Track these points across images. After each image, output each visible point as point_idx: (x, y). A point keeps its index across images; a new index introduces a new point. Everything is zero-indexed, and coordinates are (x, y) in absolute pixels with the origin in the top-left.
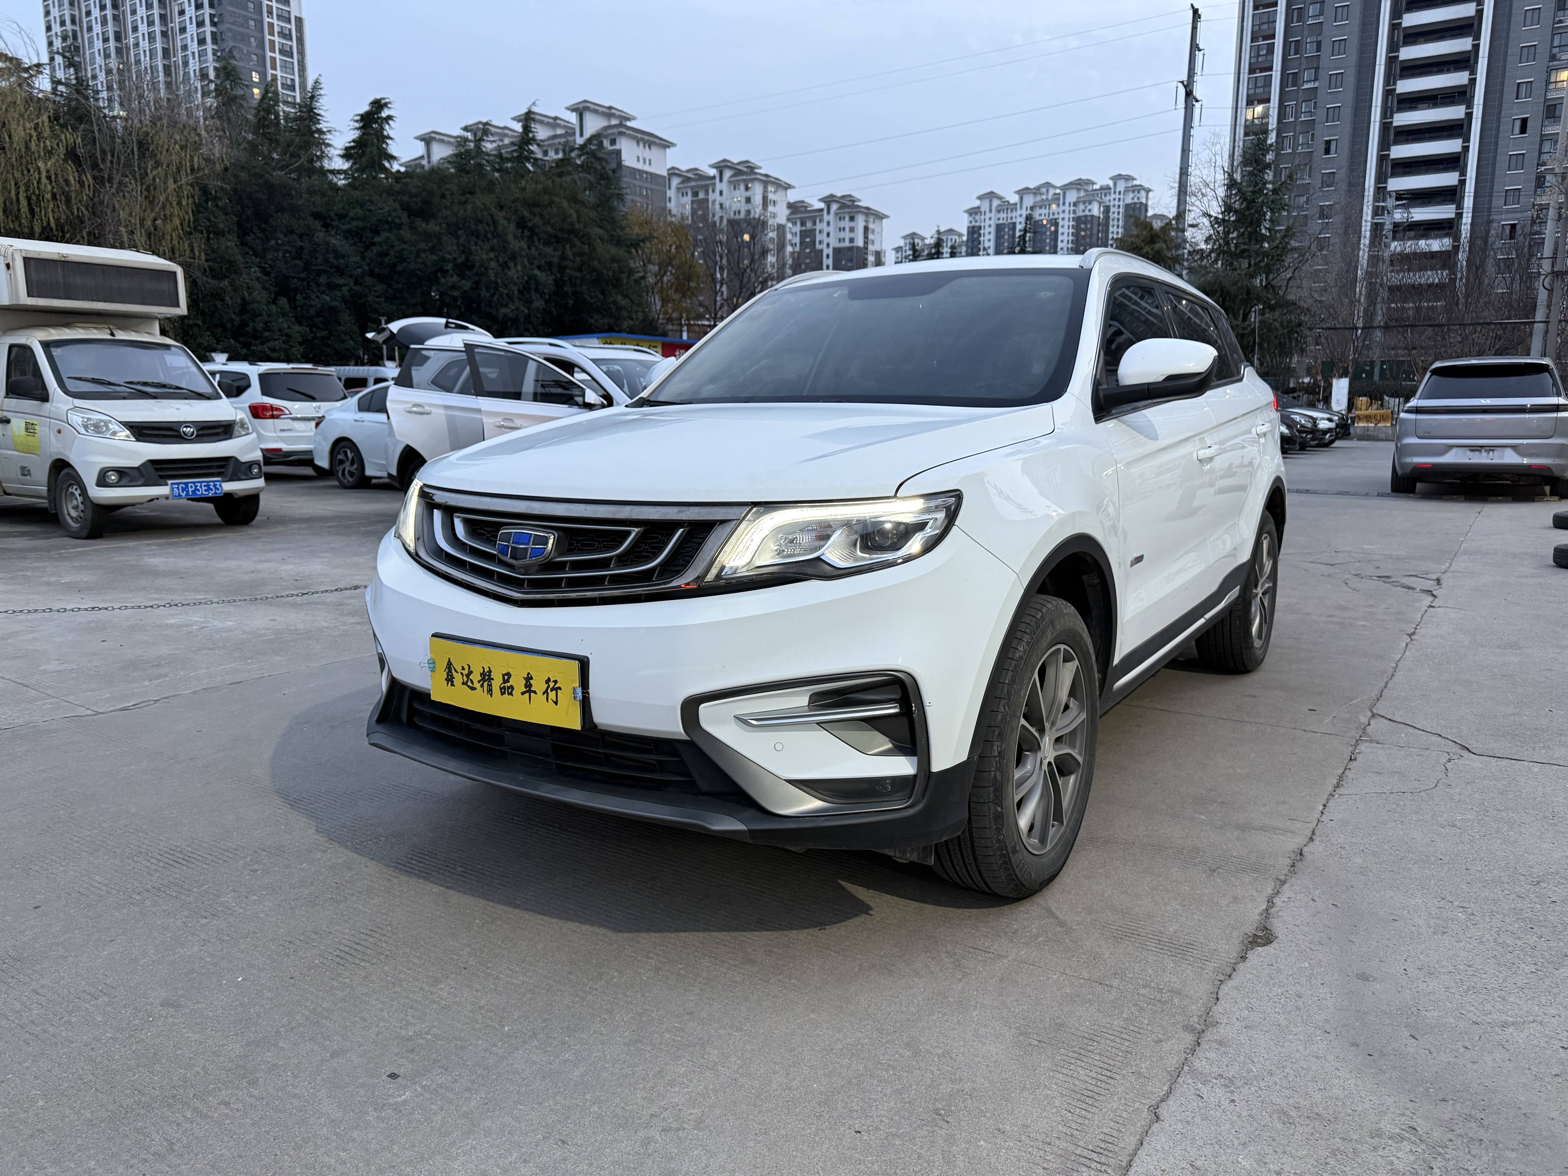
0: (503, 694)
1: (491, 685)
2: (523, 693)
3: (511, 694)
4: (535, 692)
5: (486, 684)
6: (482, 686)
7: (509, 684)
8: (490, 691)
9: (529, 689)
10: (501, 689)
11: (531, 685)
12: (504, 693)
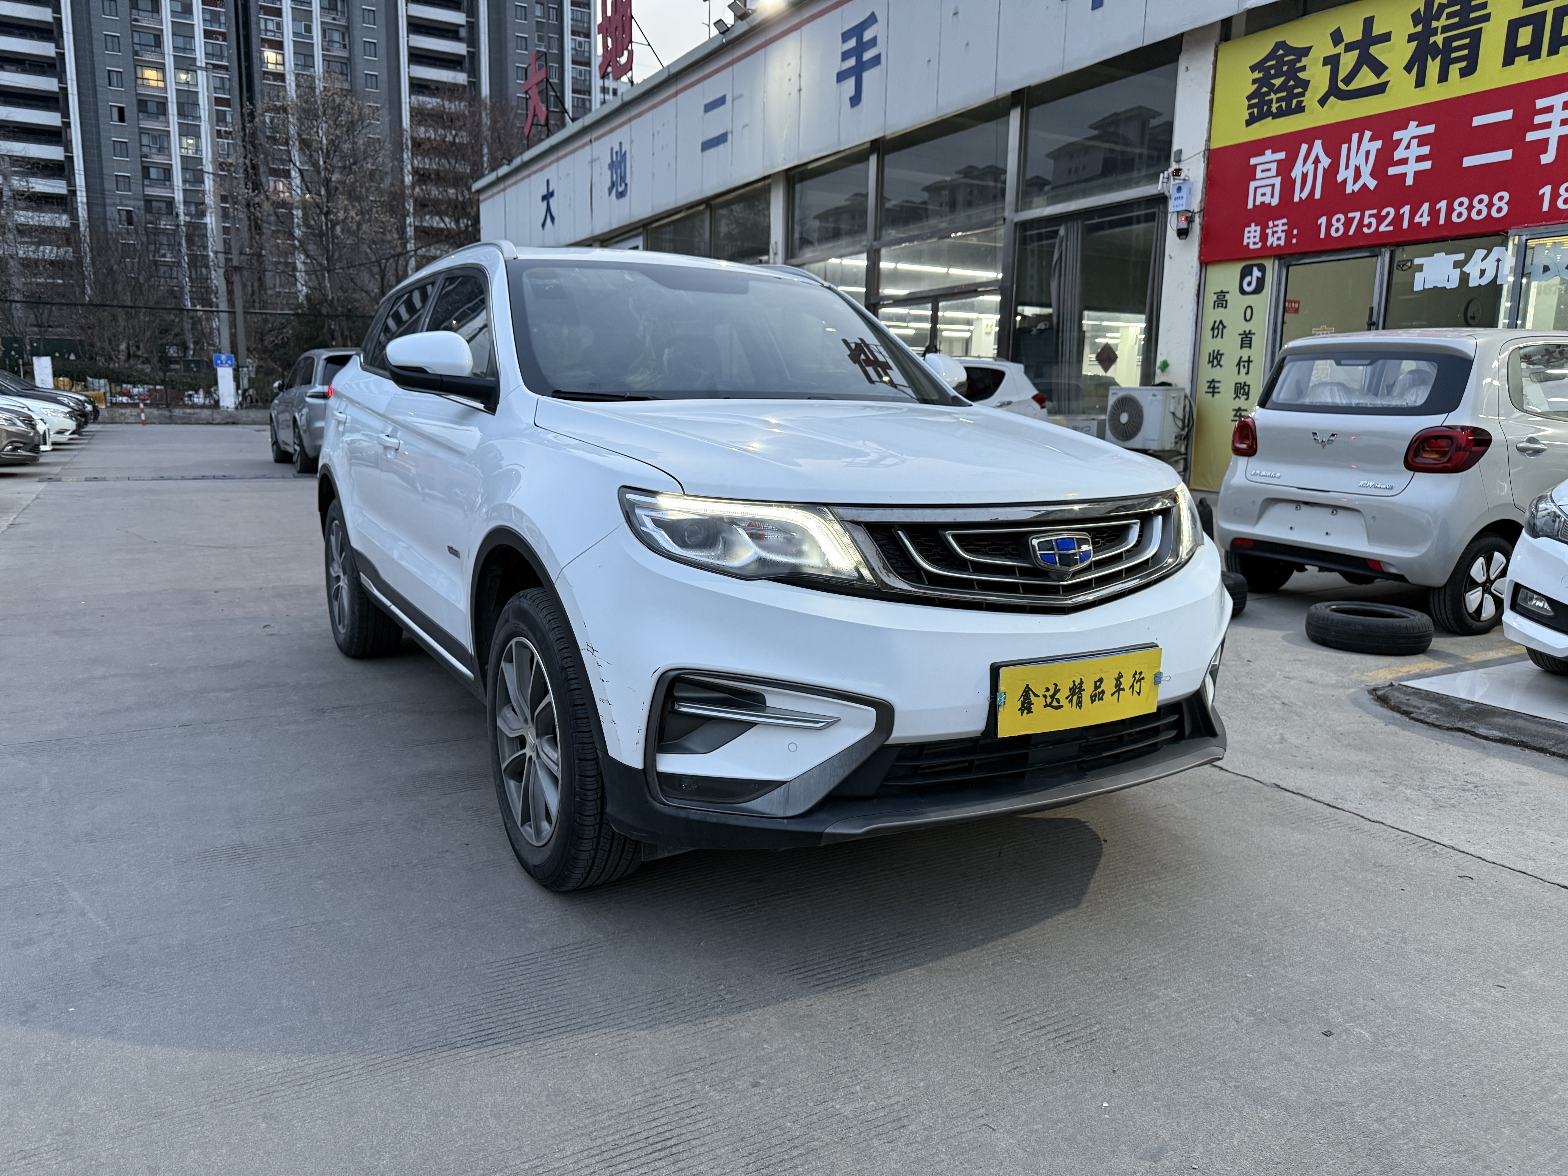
0: (1092, 701)
1: (1081, 697)
2: (1112, 695)
3: (1102, 699)
4: (1123, 689)
5: (1075, 697)
6: (1071, 701)
7: (1100, 690)
8: (1079, 704)
9: (1119, 688)
10: (1091, 697)
11: (1121, 683)
12: (1095, 700)
